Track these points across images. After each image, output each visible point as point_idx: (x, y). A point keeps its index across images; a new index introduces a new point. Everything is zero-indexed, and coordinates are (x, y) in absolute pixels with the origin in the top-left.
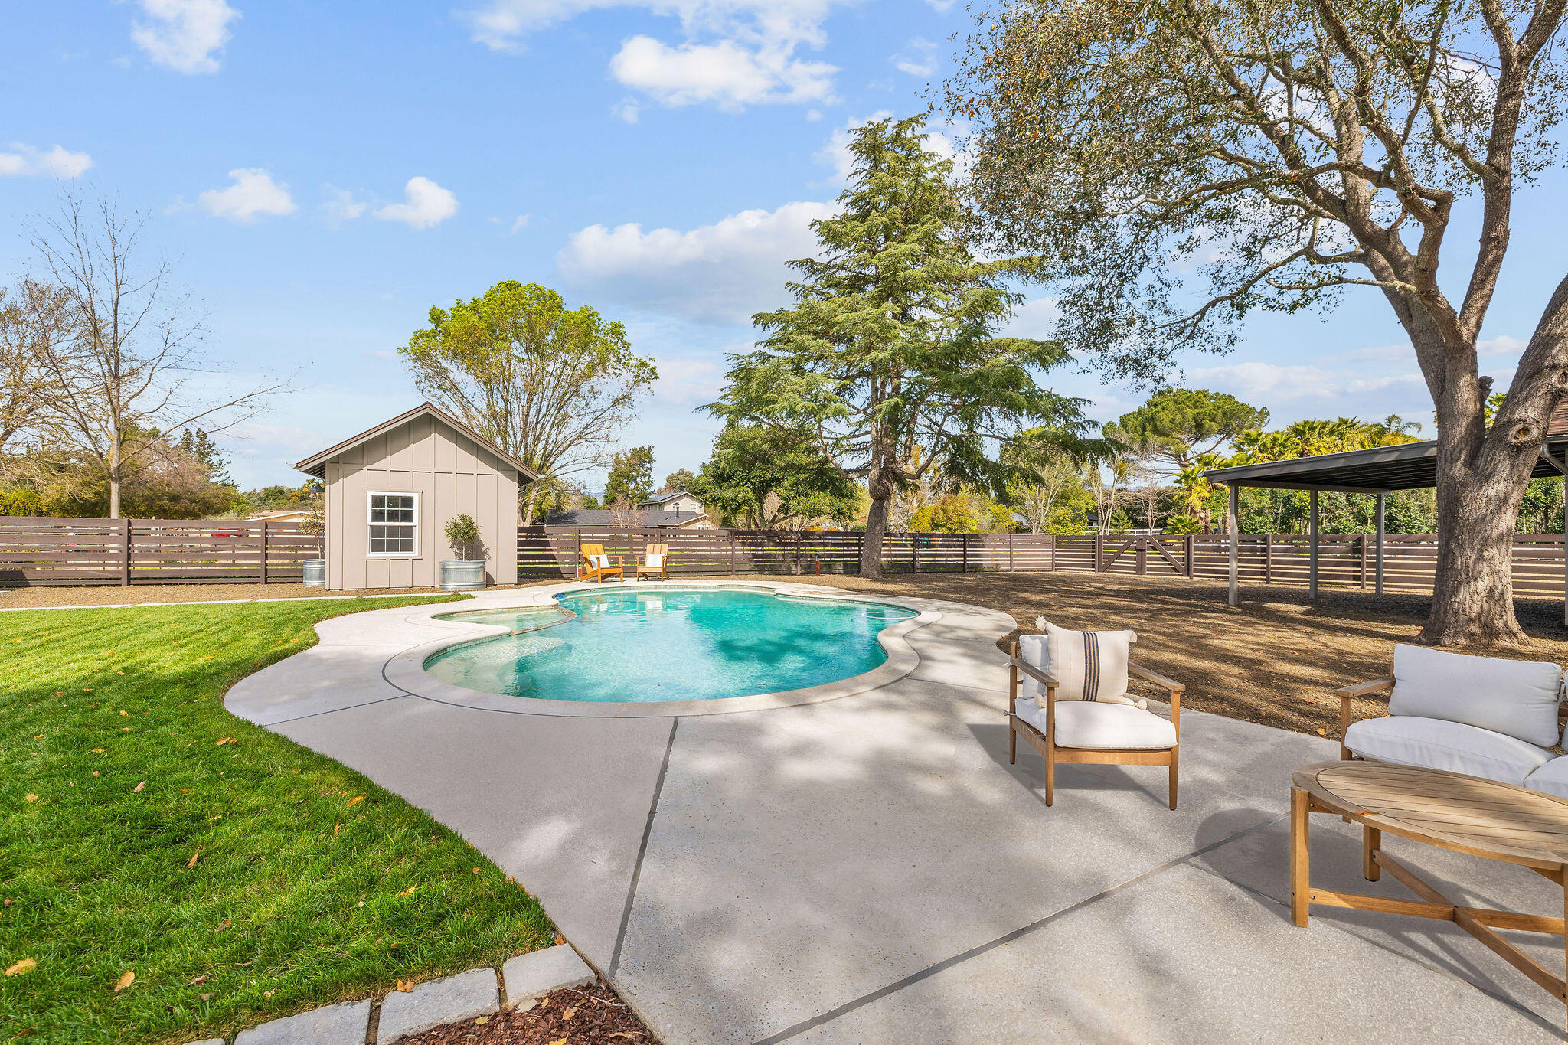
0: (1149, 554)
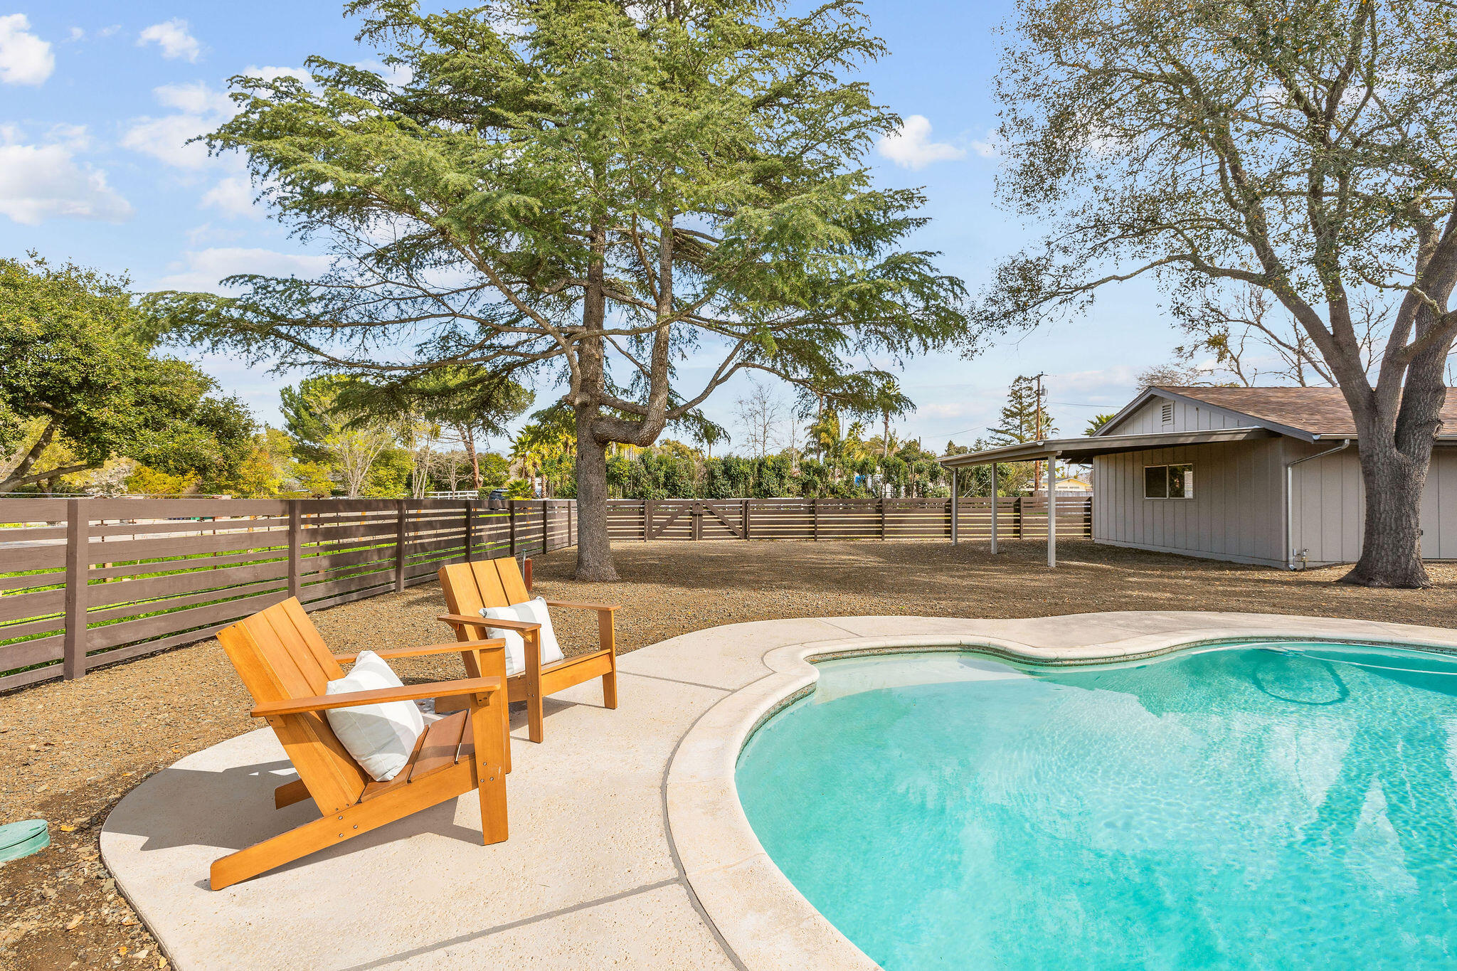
0: (707, 518)
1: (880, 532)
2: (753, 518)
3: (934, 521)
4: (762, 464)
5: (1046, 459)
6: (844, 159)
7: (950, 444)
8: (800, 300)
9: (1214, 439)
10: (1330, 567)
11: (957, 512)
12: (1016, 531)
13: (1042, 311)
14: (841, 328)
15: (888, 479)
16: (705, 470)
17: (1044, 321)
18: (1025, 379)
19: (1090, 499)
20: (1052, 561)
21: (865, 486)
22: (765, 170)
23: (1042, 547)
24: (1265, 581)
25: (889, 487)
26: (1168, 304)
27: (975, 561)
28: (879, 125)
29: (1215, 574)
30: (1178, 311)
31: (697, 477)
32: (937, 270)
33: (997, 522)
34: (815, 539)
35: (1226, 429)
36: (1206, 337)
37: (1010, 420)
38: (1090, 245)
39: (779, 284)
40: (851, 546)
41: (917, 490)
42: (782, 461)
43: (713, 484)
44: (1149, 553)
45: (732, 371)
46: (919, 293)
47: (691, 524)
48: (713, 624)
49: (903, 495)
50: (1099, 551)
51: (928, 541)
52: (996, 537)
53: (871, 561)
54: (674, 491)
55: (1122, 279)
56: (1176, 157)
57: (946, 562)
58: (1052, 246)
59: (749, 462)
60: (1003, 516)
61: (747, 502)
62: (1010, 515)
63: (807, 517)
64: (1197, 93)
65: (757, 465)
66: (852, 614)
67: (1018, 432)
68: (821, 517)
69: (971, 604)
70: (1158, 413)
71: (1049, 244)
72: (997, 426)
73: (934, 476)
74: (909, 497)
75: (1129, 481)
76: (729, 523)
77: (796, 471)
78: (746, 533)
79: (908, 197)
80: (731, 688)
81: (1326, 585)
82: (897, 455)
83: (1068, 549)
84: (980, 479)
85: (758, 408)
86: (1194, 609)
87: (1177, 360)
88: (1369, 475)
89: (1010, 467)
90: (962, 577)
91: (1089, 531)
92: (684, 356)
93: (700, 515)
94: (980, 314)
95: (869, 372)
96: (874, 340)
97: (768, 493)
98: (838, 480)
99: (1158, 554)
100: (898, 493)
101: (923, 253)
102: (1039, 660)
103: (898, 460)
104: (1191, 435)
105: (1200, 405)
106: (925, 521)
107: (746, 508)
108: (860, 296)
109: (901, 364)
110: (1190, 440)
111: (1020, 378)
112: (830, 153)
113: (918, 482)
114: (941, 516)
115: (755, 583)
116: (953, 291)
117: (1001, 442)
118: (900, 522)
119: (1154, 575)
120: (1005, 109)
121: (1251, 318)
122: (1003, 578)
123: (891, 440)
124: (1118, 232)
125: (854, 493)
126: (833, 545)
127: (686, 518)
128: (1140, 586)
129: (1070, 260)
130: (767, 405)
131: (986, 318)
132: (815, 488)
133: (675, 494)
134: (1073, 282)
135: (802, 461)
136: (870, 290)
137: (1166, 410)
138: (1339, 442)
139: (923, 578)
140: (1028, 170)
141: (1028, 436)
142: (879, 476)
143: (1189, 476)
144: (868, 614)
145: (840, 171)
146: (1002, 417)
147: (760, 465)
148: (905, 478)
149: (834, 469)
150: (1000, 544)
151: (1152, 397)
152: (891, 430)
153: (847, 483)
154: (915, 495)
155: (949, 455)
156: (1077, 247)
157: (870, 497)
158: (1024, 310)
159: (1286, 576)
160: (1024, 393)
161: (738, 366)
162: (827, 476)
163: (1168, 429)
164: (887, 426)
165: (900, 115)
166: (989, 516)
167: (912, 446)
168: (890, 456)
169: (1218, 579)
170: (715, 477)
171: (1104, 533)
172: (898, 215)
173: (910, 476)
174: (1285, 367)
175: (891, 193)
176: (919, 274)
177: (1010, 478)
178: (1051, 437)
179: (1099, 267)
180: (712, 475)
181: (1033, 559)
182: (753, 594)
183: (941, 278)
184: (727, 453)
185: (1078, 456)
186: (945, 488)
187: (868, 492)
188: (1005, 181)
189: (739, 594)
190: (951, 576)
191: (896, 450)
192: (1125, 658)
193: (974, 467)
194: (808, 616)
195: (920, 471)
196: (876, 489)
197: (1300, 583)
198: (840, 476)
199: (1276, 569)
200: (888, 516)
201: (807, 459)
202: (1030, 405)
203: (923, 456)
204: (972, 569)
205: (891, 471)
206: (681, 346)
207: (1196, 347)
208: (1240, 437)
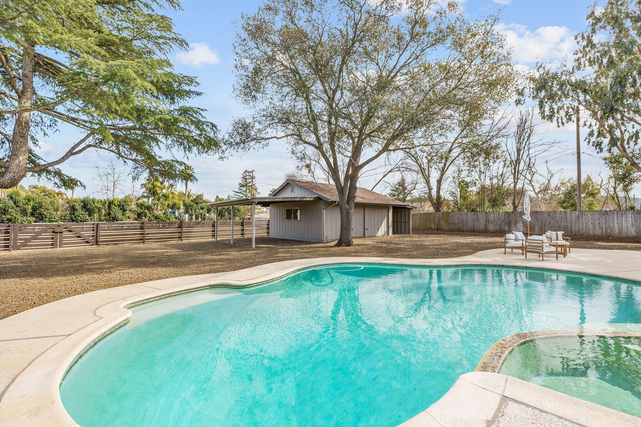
0: (66, 234)
1: (180, 237)
2: (102, 233)
3: (207, 231)
4: (111, 203)
5: (252, 204)
6: (157, 52)
7: (217, 197)
8: (130, 116)
9: (305, 199)
10: (333, 241)
11: (217, 227)
12: (242, 234)
13: (251, 144)
14: (158, 136)
15: (187, 212)
16: (68, 205)
17: (251, 149)
18: (248, 172)
19: (269, 221)
20: (254, 245)
21: (175, 215)
22: (106, 40)
23: (250, 240)
24: (317, 247)
25: (187, 216)
26: (290, 150)
27: (224, 248)
28: (176, 42)
29: (304, 246)
30: (293, 153)
31: (60, 209)
32: (205, 118)
33: (233, 230)
34: (144, 243)
35: (309, 197)
36: (305, 164)
37: (242, 188)
38: (268, 123)
39: (114, 105)
40: (164, 245)
41: (201, 217)
42: (125, 202)
43: (74, 214)
44: (287, 240)
45: (84, 149)
46: (197, 127)
47: (53, 238)
48: (61, 297)
49: (194, 219)
50: (271, 240)
51: (205, 240)
52: (233, 237)
53: (175, 252)
54: (41, 218)
55: (278, 138)
56: (295, 99)
57: (211, 249)
58: (255, 119)
59: (101, 202)
60: (236, 228)
61: (98, 224)
62: (240, 228)
63: (139, 231)
64: (300, 78)
65: (107, 204)
66: (158, 279)
67: (245, 193)
68: (147, 231)
69: (218, 267)
70: (290, 189)
71: (254, 118)
72: (237, 190)
73: (209, 211)
74: (197, 221)
75: (281, 214)
76: (84, 237)
77: (133, 206)
78: (97, 242)
79: (191, 81)
80: (67, 334)
81: (332, 247)
82: (192, 201)
83: (260, 240)
84: (229, 213)
85: (110, 172)
86: (296, 259)
87: (297, 171)
88: (341, 212)
89: (241, 207)
90: (217, 255)
91: (268, 233)
92: (45, 134)
93: (61, 233)
94: (227, 141)
95: (173, 160)
96: (176, 145)
97: (115, 219)
98: (160, 212)
99: (289, 240)
100: (192, 218)
101: (198, 109)
102: (242, 286)
103: (192, 203)
104: (298, 198)
105: (302, 187)
106: (203, 231)
107: (97, 227)
108: (165, 121)
109: (188, 157)
110: (298, 200)
111: (246, 171)
112: (149, 46)
113: (201, 214)
114: (210, 229)
115: (99, 269)
116: (213, 129)
117: (238, 197)
118: (191, 232)
119: (287, 248)
120: (237, 59)
121: (317, 160)
122: (235, 254)
123: (189, 193)
124: (277, 121)
125: (168, 219)
126: (154, 245)
127: (49, 235)
128: (282, 252)
129: (260, 127)
130: (116, 171)
131: (229, 144)
132: (145, 216)
133: (42, 220)
134: (262, 136)
135: (137, 202)
136: (170, 119)
137: (292, 188)
138: (335, 202)
139: (201, 257)
140: (246, 87)
141: (249, 195)
142: (182, 210)
143: (299, 211)
144: (167, 278)
145: (155, 57)
146: (239, 187)
147: (110, 203)
148: (195, 211)
149: (157, 207)
150: (234, 240)
151: (288, 183)
152: (188, 189)
153: (164, 214)
154: (200, 220)
155: (216, 201)
156: (264, 123)
157: (177, 221)
158: (244, 143)
159: (323, 245)
160: (248, 177)
161: (89, 146)
162: (153, 210)
163: (293, 195)
164: (187, 187)
165: (187, 41)
166: (230, 228)
167: (199, 197)
168: (188, 201)
169: (305, 248)
170: (76, 210)
171: (274, 234)
172: (187, 88)
173: (197, 211)
174: (325, 177)
175: (182, 76)
176: (197, 118)
177: (241, 212)
178: (258, 196)
179: (271, 132)
180: (73, 209)
181: (247, 245)
182: (96, 276)
183: (208, 122)
184: (85, 196)
185: (265, 204)
186: (213, 216)
187: (176, 218)
188: (237, 88)
189: (85, 277)
190: (212, 255)
191: (191, 198)
192: (273, 280)
193: (227, 207)
194: (131, 283)
195: (202, 209)
196: (180, 217)
197: (326, 247)
198: (160, 210)
199: (321, 243)
200: (184, 230)
201: (141, 201)
202: (250, 183)
203: (204, 202)
204: (222, 251)
205: (188, 208)
206: (43, 127)
207: (302, 167)
208: (312, 199)
